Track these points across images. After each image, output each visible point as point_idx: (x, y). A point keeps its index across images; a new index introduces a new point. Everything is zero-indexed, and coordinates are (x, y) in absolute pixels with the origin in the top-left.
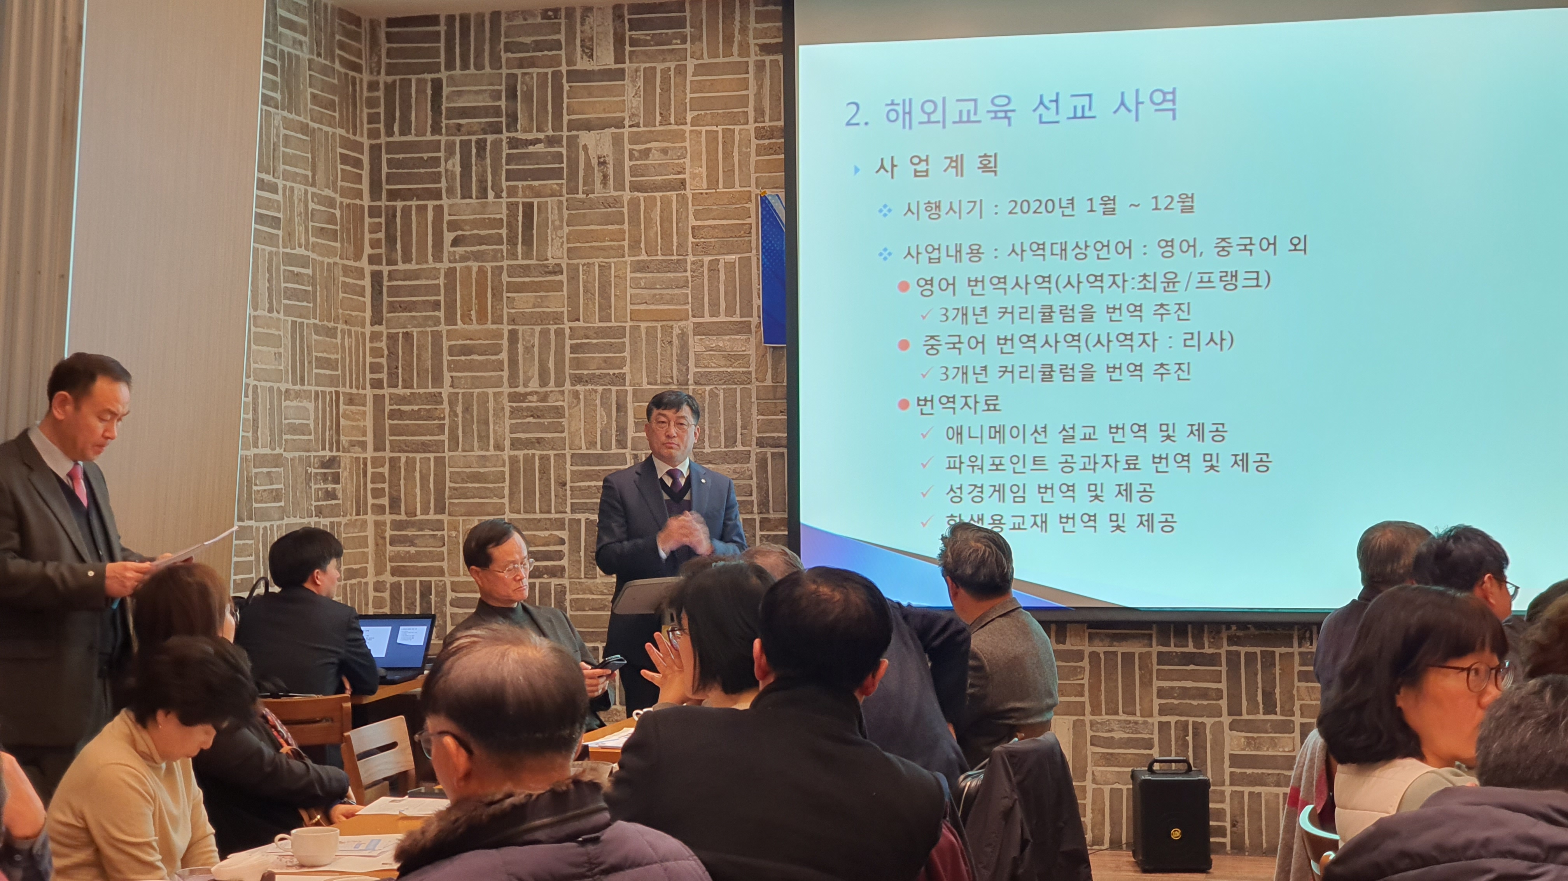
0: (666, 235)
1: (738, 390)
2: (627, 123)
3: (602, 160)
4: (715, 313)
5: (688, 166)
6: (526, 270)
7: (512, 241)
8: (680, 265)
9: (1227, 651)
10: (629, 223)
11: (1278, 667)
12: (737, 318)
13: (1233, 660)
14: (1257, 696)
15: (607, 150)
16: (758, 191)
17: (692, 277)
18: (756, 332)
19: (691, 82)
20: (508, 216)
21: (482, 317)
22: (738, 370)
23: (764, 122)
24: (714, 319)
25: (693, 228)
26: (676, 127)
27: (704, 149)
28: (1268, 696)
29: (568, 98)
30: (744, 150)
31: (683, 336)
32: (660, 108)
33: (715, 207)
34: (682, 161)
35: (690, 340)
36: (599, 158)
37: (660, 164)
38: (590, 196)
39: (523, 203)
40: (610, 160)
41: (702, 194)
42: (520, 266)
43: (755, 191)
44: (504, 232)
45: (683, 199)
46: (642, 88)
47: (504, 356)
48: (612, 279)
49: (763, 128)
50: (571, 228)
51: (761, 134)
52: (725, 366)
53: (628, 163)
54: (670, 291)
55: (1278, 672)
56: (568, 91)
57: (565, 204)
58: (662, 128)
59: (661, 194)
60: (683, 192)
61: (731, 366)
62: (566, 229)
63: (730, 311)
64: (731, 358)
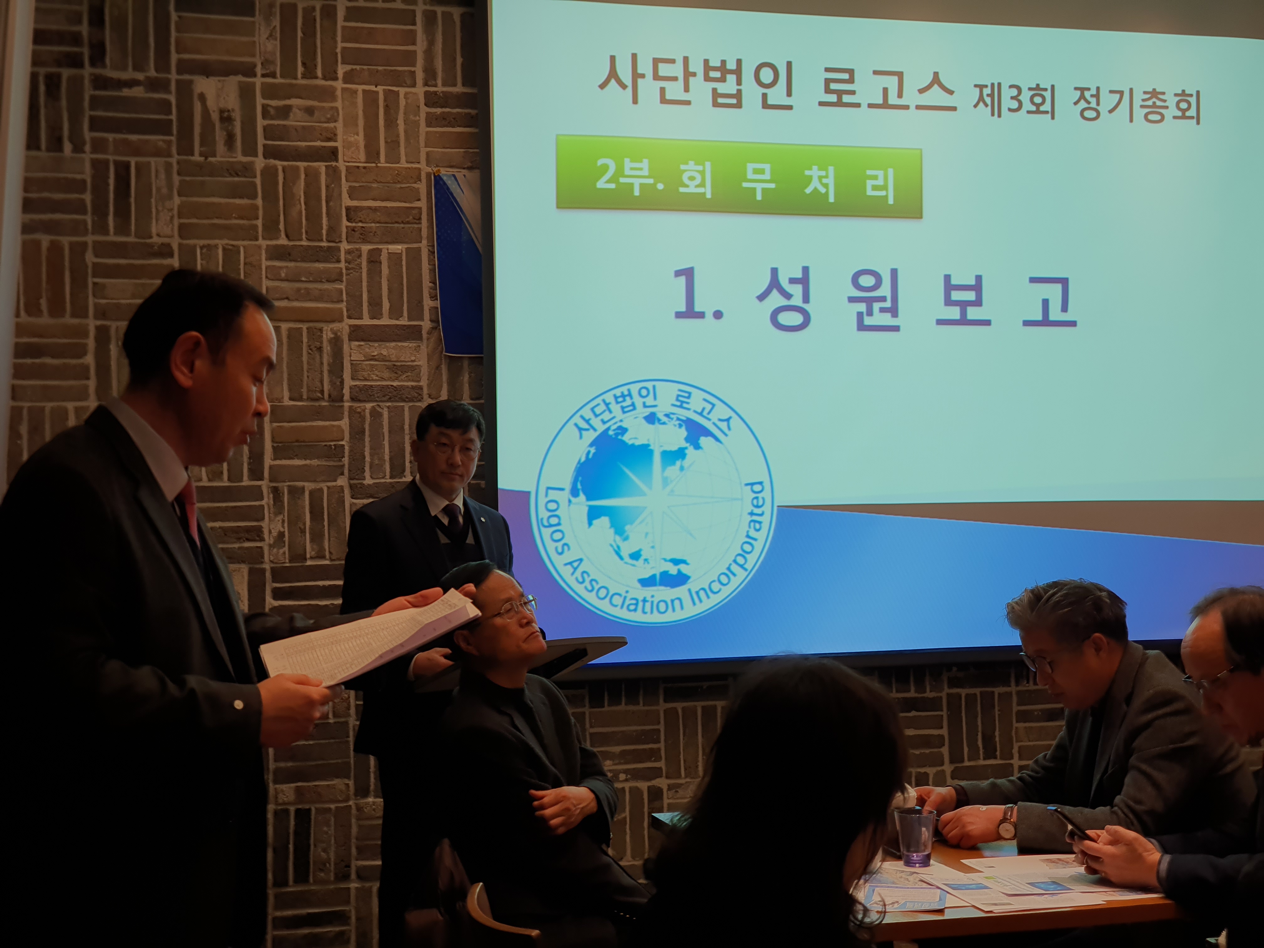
0: (313, 216)
1: (406, 409)
2: (259, 70)
3: (226, 114)
4: (376, 313)
5: (340, 131)
6: (120, 250)
7: (100, 211)
8: (331, 254)
9: (948, 694)
10: (264, 199)
11: (997, 708)
12: (404, 321)
13: (954, 702)
14: (977, 740)
15: (232, 101)
16: (429, 170)
17: (347, 269)
18: (428, 339)
19: (344, 28)
20: (94, 177)
21: (56, 309)
22: (406, 384)
23: (436, 86)
24: (375, 322)
25: (348, 209)
26: (323, 82)
27: (361, 113)
28: (988, 740)
29: (178, 30)
30: (412, 117)
31: (336, 342)
32: (303, 56)
33: (375, 185)
34: (332, 125)
35: (346, 347)
36: (222, 111)
37: (303, 127)
38: (210, 159)
39: (116, 163)
40: (237, 116)
41: (358, 167)
42: (114, 244)
43: (425, 169)
44: (88, 197)
45: (333, 173)
46: (278, 28)
47: (89, 359)
48: (242, 266)
49: (435, 93)
50: (184, 199)
51: (432, 100)
52: (390, 379)
53: (261, 123)
54: (318, 286)
55: (997, 713)
56: (176, 23)
57: (175, 167)
58: (304, 82)
59: (306, 164)
60: (334, 164)
61: (397, 379)
62: (177, 200)
63: (395, 312)
64: (397, 369)
